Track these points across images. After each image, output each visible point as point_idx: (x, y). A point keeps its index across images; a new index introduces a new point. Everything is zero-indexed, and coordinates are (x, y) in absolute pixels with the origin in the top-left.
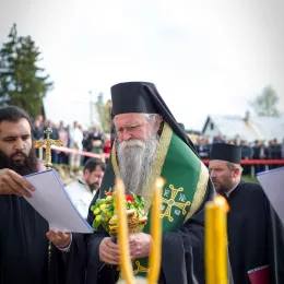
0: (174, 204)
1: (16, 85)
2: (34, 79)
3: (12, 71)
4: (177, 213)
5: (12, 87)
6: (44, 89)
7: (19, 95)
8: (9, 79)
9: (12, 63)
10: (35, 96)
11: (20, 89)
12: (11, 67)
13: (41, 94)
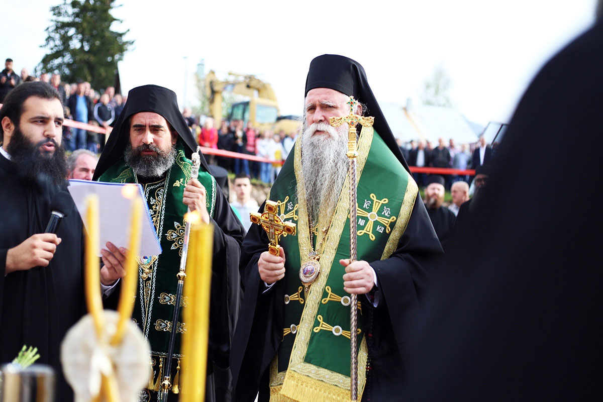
0: (377, 218)
1: (82, 41)
2: (107, 34)
3: (78, 20)
4: (380, 230)
5: (75, 44)
6: (121, 49)
7: (86, 57)
8: (72, 31)
9: (76, 10)
10: (109, 59)
11: (87, 48)
12: (77, 15)
13: (117, 57)
